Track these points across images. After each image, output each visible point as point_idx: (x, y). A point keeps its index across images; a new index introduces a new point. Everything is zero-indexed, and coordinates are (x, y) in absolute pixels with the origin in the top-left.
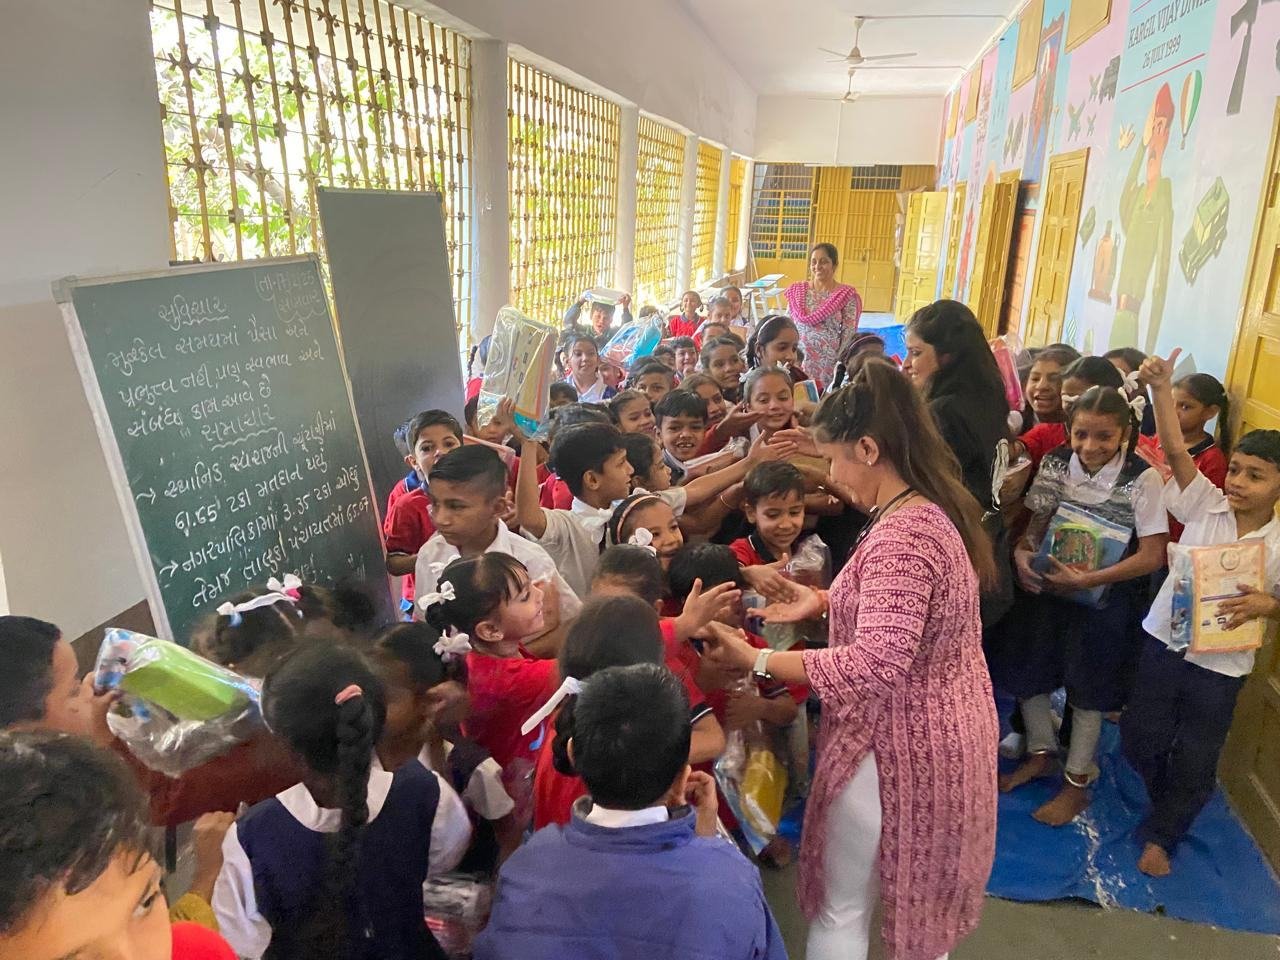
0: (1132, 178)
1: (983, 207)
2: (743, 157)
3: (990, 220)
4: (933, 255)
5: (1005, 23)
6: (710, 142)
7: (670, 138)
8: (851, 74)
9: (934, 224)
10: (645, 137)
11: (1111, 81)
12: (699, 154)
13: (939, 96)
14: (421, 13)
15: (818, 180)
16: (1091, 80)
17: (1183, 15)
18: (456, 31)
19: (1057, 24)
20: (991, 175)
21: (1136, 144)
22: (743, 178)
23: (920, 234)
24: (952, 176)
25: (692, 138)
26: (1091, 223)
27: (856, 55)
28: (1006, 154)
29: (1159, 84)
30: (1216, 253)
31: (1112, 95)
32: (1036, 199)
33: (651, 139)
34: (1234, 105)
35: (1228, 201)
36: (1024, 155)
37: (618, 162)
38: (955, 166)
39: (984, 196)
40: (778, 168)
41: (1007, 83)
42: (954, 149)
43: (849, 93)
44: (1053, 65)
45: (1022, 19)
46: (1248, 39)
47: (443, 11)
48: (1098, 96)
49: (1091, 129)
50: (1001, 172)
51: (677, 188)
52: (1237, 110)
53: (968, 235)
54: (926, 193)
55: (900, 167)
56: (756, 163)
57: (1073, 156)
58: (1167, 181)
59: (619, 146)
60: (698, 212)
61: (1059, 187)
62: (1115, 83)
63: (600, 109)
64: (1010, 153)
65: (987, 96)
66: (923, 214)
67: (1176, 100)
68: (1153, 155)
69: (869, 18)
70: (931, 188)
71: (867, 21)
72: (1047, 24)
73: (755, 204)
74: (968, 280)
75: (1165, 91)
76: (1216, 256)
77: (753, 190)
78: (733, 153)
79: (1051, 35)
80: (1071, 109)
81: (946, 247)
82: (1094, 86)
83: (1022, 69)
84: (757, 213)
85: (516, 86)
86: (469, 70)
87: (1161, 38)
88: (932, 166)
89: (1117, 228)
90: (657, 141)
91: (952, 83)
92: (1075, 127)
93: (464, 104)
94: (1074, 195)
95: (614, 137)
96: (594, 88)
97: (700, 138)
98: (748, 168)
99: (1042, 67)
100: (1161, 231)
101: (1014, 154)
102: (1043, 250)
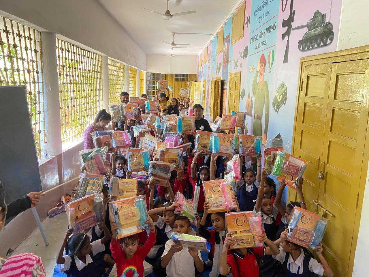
0: (255, 81)
1: (211, 87)
2: (143, 71)
3: (214, 91)
4: (199, 99)
5: (213, 37)
6: (132, 67)
7: (119, 65)
8: (172, 49)
9: (198, 91)
10: (111, 65)
11: (246, 53)
12: (129, 70)
13: (197, 56)
14: (18, 22)
15: (165, 78)
16: (240, 52)
17: (266, 34)
18: (34, 29)
19: (228, 37)
20: (213, 78)
21: (255, 71)
22: (143, 77)
23: (195, 93)
24: (202, 78)
25: (127, 65)
26: (244, 93)
27: (173, 44)
28: (216, 72)
29: (261, 54)
30: (285, 104)
31: (246, 57)
32: (227, 86)
33: (113, 66)
34: (286, 60)
35: (286, 89)
36: (222, 73)
37: (102, 73)
38: (202, 75)
39: (212, 84)
40: (154, 74)
41: (215, 53)
42: (202, 70)
43: (172, 54)
44: (228, 48)
45: (217, 36)
46: (288, 41)
47: (27, 22)
48: (242, 57)
49: (241, 66)
50: (216, 77)
51: (123, 80)
52: (287, 62)
53: (208, 94)
54: (195, 82)
55: (188, 74)
56: (147, 73)
57: (236, 74)
58: (266, 83)
59: (102, 67)
60: (130, 87)
61: (233, 82)
62: (247, 54)
63: (94, 56)
64: (218, 72)
65: (209, 56)
66: (195, 88)
67: (267, 59)
68: (261, 74)
69: (176, 33)
70: (196, 81)
71: (176, 34)
72: (225, 37)
73: (148, 85)
74: (209, 106)
75: (263, 56)
76: (284, 105)
77: (147, 81)
78: (140, 70)
79: (227, 39)
80: (234, 61)
81: (202, 98)
82: (241, 54)
83: (219, 49)
84: (149, 87)
85: (61, 48)
86: (41, 42)
87: (260, 41)
88: (196, 75)
89: (252, 95)
90: (115, 66)
91: (199, 52)
92: (236, 66)
93: (39, 54)
94: (238, 85)
95: (100, 65)
96: (91, 50)
97: (129, 65)
98: (145, 74)
99: (225, 48)
100: (266, 97)
101: (219, 72)
102: (230, 100)
